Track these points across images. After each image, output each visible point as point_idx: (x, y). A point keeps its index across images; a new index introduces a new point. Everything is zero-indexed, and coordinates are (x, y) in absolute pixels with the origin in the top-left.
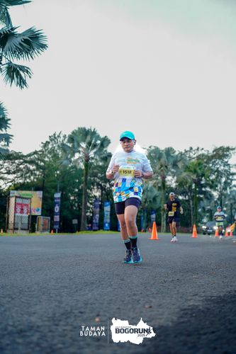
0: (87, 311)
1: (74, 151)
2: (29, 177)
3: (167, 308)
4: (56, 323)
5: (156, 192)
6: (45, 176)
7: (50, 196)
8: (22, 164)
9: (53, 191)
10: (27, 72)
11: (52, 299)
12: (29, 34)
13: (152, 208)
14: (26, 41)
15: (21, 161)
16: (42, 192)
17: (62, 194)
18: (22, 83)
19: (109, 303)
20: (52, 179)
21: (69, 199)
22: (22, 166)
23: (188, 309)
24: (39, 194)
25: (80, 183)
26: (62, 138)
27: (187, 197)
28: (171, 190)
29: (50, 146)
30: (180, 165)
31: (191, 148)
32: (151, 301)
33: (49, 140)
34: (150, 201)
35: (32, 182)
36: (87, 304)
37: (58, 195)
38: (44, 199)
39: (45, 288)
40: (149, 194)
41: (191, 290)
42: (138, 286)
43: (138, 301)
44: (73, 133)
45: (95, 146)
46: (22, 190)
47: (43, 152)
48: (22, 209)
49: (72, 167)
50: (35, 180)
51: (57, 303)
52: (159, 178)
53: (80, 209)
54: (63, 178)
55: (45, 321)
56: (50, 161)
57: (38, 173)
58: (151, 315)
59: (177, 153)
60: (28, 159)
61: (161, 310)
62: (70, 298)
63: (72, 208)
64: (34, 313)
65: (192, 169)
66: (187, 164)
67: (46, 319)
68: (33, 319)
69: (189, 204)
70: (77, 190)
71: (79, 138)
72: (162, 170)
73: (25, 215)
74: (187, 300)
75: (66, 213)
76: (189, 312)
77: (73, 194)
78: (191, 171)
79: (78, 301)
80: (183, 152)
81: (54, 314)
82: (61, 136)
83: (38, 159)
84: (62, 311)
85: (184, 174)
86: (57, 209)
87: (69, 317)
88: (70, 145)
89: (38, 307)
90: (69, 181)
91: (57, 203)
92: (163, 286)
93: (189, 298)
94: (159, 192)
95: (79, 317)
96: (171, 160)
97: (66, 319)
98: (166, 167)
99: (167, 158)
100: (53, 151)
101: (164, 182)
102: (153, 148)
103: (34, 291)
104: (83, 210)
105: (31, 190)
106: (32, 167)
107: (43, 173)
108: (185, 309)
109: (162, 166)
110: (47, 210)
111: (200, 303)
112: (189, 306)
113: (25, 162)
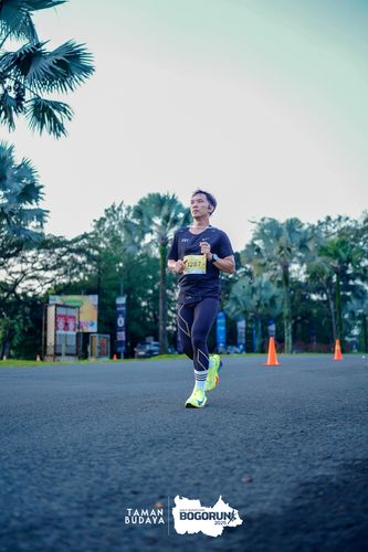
0: (146, 489)
1: (143, 231)
2: (77, 273)
3: (278, 482)
4: (90, 512)
5: (274, 290)
6: (102, 271)
7: (109, 302)
8: (65, 254)
9: (114, 294)
10: (65, 111)
11: (92, 470)
12: (64, 52)
13: (268, 315)
14: (60, 63)
15: (64, 249)
16: (96, 297)
17: (128, 299)
18: (58, 128)
19: (183, 476)
20: (111, 275)
21: (139, 306)
22: (65, 258)
23: (312, 483)
24: (93, 300)
25: (155, 279)
26: (125, 212)
27: (325, 296)
28: (299, 285)
29: (107, 225)
30: (311, 245)
31: (329, 218)
32: (253, 471)
33: (104, 216)
34: (266, 305)
35: (82, 281)
36: (146, 478)
37: (121, 300)
38: (101, 307)
39: (86, 451)
40: (263, 293)
41: (321, 449)
42: (235, 444)
43: (232, 471)
44: (141, 202)
45: (175, 221)
46: (67, 294)
47: (97, 234)
48: (66, 324)
49: (142, 257)
50: (87, 278)
51: (98, 478)
52: (279, 267)
53: (157, 320)
54: (129, 273)
55: (73, 509)
56: (108, 248)
57: (89, 267)
58: (248, 495)
59: (306, 227)
60: (74, 246)
61: (266, 486)
62: (121, 468)
63: (145, 319)
64: (58, 495)
65: (331, 252)
66: (322, 244)
67: (74, 505)
68: (55, 506)
69: (329, 307)
70: (151, 291)
71: (150, 210)
72: (283, 255)
73: (72, 333)
74: (312, 467)
75: (134, 327)
76: (315, 489)
77: (145, 297)
78: (330, 255)
79: (133, 472)
80: (316, 224)
81: (91, 496)
82: (123, 208)
83: (90, 246)
84: (104, 490)
85: (319, 260)
86: (121, 321)
87: (113, 501)
88: (136, 222)
89: (67, 484)
90: (138, 278)
91: (121, 312)
92: (276, 444)
93: (317, 463)
94: (280, 290)
95: (130, 500)
96: (297, 239)
97: (108, 504)
98: (289, 250)
99: (290, 236)
100: (111, 232)
101: (286, 274)
102: (267, 221)
103: (66, 457)
104: (161, 322)
105: (80, 294)
106: (81, 259)
107: (98, 266)
108: (307, 484)
109: (282, 248)
110: (106, 324)
111: (334, 473)
112: (315, 478)
113: (70, 251)
